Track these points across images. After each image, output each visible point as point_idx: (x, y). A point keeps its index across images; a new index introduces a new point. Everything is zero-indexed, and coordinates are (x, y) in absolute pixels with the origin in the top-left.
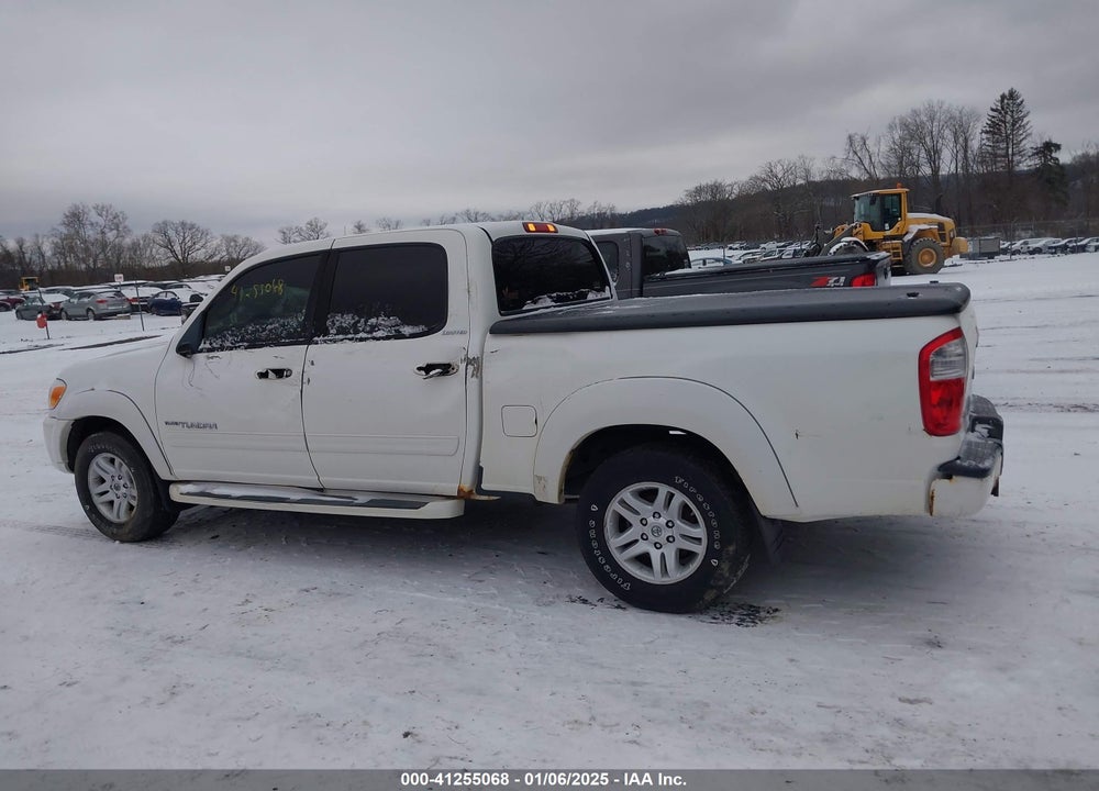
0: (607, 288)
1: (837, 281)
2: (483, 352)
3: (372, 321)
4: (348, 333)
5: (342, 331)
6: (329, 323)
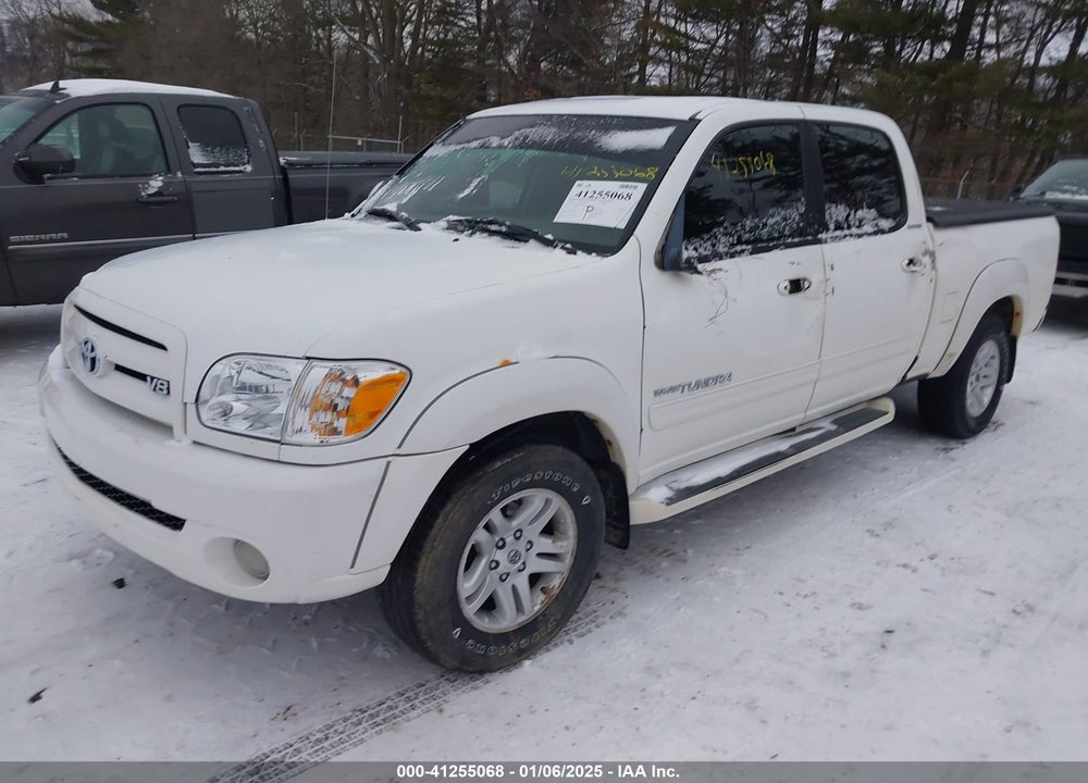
2: (934, 245)
3: (860, 213)
4: (843, 229)
5: (838, 227)
6: (827, 217)
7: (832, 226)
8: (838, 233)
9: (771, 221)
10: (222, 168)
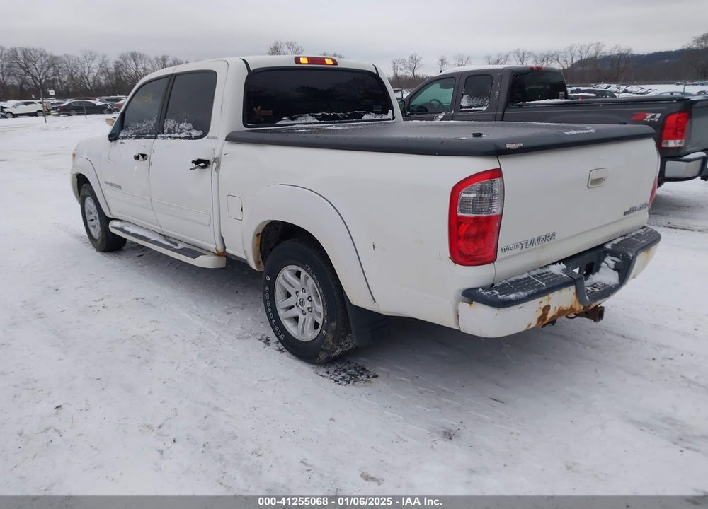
0: (390, 111)
1: (653, 117)
2: (221, 154)
3: (181, 125)
4: (171, 133)
5: (169, 132)
6: (165, 125)
7: (166, 131)
8: (168, 135)
9: (144, 126)
10: (473, 108)
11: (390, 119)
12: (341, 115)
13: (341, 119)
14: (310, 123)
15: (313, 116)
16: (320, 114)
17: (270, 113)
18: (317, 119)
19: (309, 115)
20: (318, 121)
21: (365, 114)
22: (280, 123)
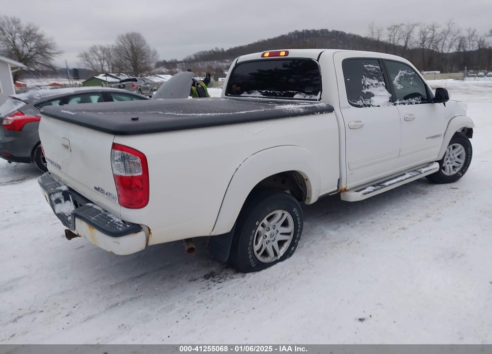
0: (319, 93)
11: (316, 100)
12: (278, 93)
13: (278, 96)
14: (256, 97)
15: (260, 92)
16: (264, 91)
17: (239, 88)
18: (262, 94)
19: (259, 91)
20: (262, 96)
21: (296, 93)
22: (242, 95)
